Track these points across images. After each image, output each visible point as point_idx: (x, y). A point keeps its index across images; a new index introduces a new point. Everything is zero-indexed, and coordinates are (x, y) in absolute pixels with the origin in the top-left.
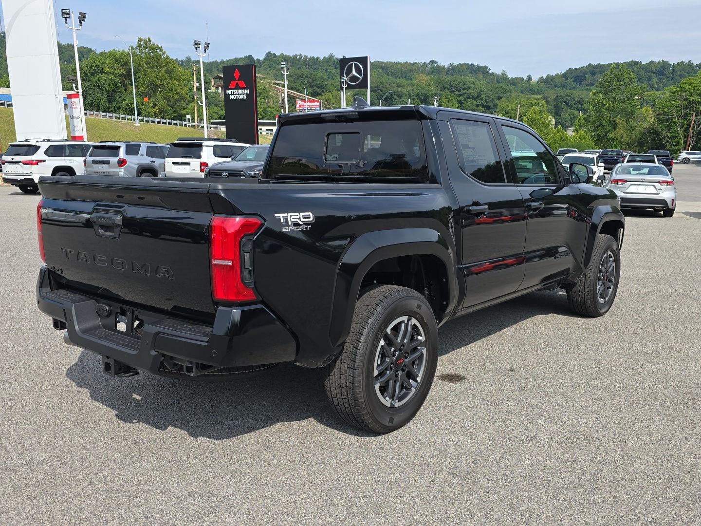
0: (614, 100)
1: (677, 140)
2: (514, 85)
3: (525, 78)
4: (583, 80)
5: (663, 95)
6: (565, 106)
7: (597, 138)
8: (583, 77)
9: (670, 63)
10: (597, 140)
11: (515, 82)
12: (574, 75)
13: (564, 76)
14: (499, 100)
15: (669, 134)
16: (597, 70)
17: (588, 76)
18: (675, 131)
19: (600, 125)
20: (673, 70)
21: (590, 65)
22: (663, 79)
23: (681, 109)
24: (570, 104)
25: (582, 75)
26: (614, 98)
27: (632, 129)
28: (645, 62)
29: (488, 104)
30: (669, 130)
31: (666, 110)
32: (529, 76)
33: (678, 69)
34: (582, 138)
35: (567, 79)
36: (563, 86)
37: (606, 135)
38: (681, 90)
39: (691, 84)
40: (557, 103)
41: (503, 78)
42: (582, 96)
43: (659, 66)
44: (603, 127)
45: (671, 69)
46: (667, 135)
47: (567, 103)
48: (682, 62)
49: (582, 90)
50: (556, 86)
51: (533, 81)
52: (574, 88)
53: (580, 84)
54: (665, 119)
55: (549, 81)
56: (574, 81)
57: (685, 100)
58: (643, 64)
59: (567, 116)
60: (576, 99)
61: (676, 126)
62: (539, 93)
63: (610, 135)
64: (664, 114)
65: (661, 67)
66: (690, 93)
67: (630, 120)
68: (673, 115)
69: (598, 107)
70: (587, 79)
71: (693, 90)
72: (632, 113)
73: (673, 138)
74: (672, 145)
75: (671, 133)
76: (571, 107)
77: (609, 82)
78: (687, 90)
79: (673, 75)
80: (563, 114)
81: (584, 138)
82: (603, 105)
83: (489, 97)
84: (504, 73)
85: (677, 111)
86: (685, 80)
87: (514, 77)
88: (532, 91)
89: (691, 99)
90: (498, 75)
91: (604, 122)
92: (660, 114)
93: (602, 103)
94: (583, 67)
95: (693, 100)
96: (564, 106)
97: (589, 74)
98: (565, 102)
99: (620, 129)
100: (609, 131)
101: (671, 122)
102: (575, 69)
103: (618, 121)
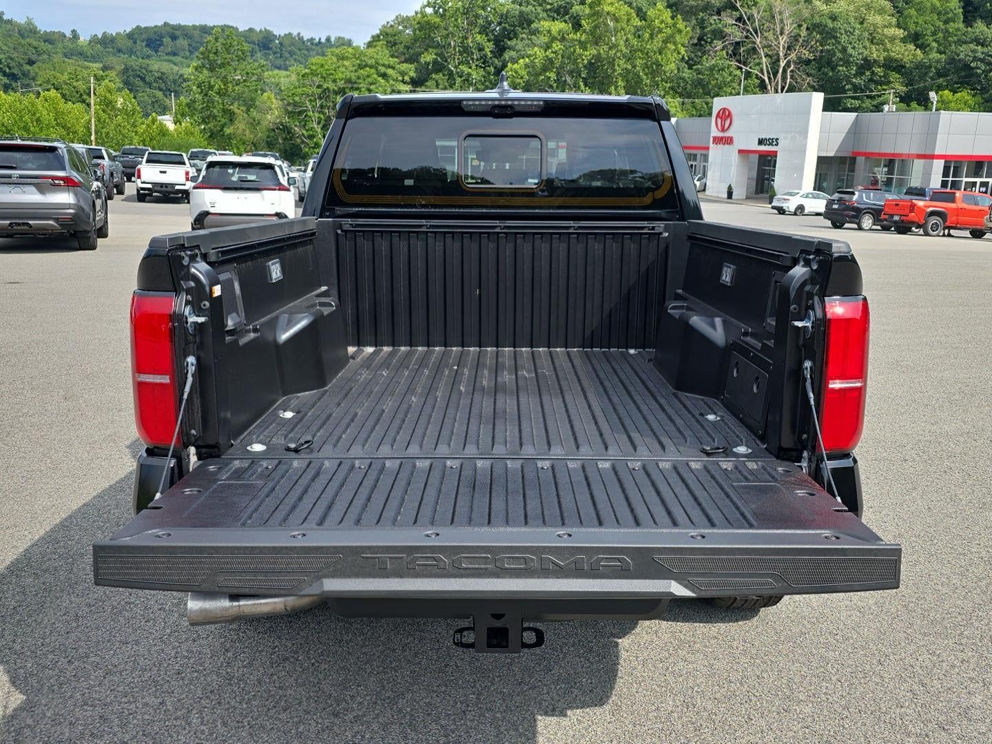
0: (225, 81)
1: (315, 140)
2: (50, 43)
3: (69, 34)
4: (160, 45)
5: (286, 78)
6: (141, 83)
7: (209, 134)
8: (159, 40)
9: (275, 33)
10: (210, 137)
11: (49, 38)
12: (144, 36)
13: (130, 36)
14: (31, 65)
15: (304, 132)
16: (178, 33)
17: (167, 40)
18: (312, 128)
19: (210, 115)
20: (281, 44)
21: (166, 24)
22: (270, 54)
23: (316, 99)
24: (147, 79)
25: (157, 38)
26: (225, 77)
27: (254, 124)
28: (242, 28)
29: (13, 71)
30: (304, 126)
31: (297, 99)
32: (74, 31)
33: (286, 42)
34: (189, 133)
35: (135, 43)
36: (131, 52)
37: (222, 130)
38: (312, 74)
39: (322, 66)
40: (128, 77)
41: (28, 31)
42: (164, 70)
43: (262, 36)
44: (215, 117)
45: (277, 42)
46: (303, 134)
47: (143, 79)
48: (290, 34)
49: (161, 60)
50: (119, 51)
51: (82, 39)
52: (148, 57)
53: (156, 51)
54: (295, 111)
55: (106, 42)
56: (147, 46)
57: (319, 87)
58: (240, 30)
59: (146, 98)
60: (156, 74)
61: (312, 121)
62: (94, 59)
63: (228, 131)
64: (295, 104)
65: (265, 37)
66: (322, 77)
67: (252, 110)
68: (306, 107)
69: (205, 89)
70: (165, 44)
71: (326, 74)
72: (253, 100)
73: (311, 137)
74: (310, 147)
75: (307, 131)
76: (150, 85)
77: (215, 53)
78: (318, 74)
79: (281, 50)
80: (140, 95)
81: (192, 133)
82: (211, 87)
83: (12, 59)
84: (29, 22)
85: (310, 100)
86: (314, 60)
87: (48, 31)
88: (81, 54)
89: (325, 86)
90: (19, 25)
91: (215, 111)
92: (289, 104)
93: (209, 82)
94: (156, 26)
95: (328, 88)
96: (137, 81)
97: (167, 37)
98: (139, 76)
99: (240, 122)
100: (225, 124)
101: (305, 116)
102: (146, 28)
103: (236, 111)
